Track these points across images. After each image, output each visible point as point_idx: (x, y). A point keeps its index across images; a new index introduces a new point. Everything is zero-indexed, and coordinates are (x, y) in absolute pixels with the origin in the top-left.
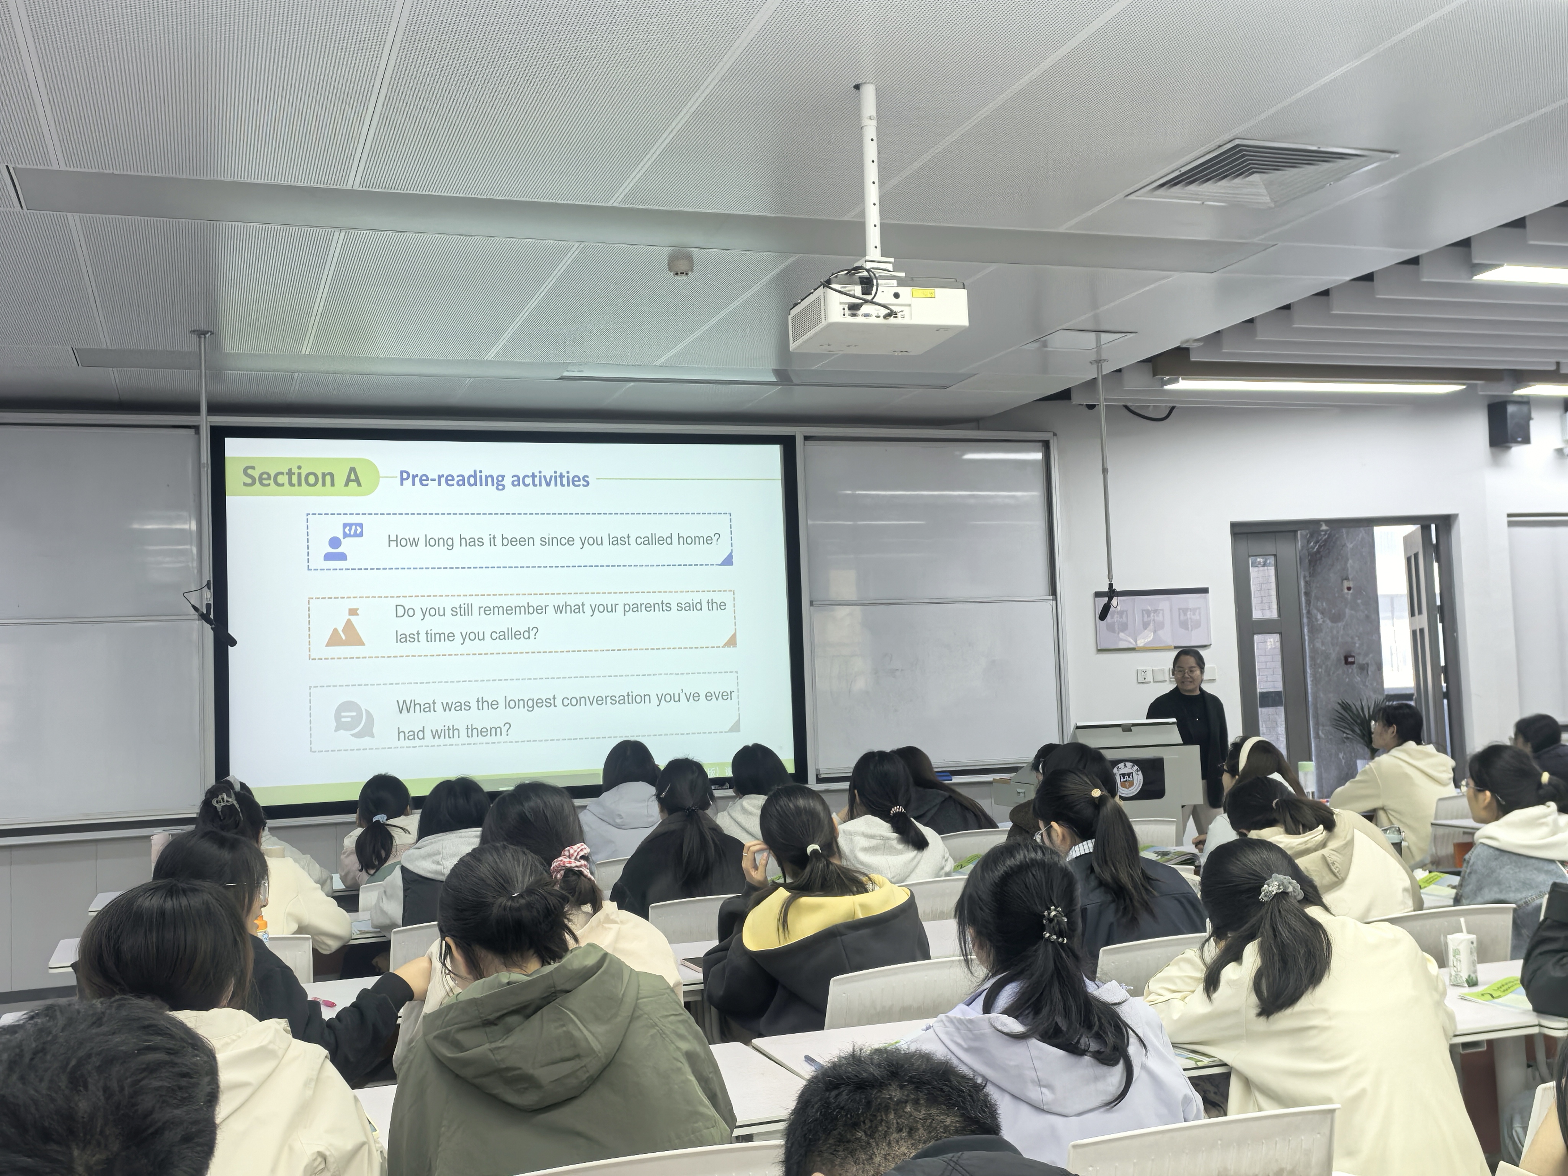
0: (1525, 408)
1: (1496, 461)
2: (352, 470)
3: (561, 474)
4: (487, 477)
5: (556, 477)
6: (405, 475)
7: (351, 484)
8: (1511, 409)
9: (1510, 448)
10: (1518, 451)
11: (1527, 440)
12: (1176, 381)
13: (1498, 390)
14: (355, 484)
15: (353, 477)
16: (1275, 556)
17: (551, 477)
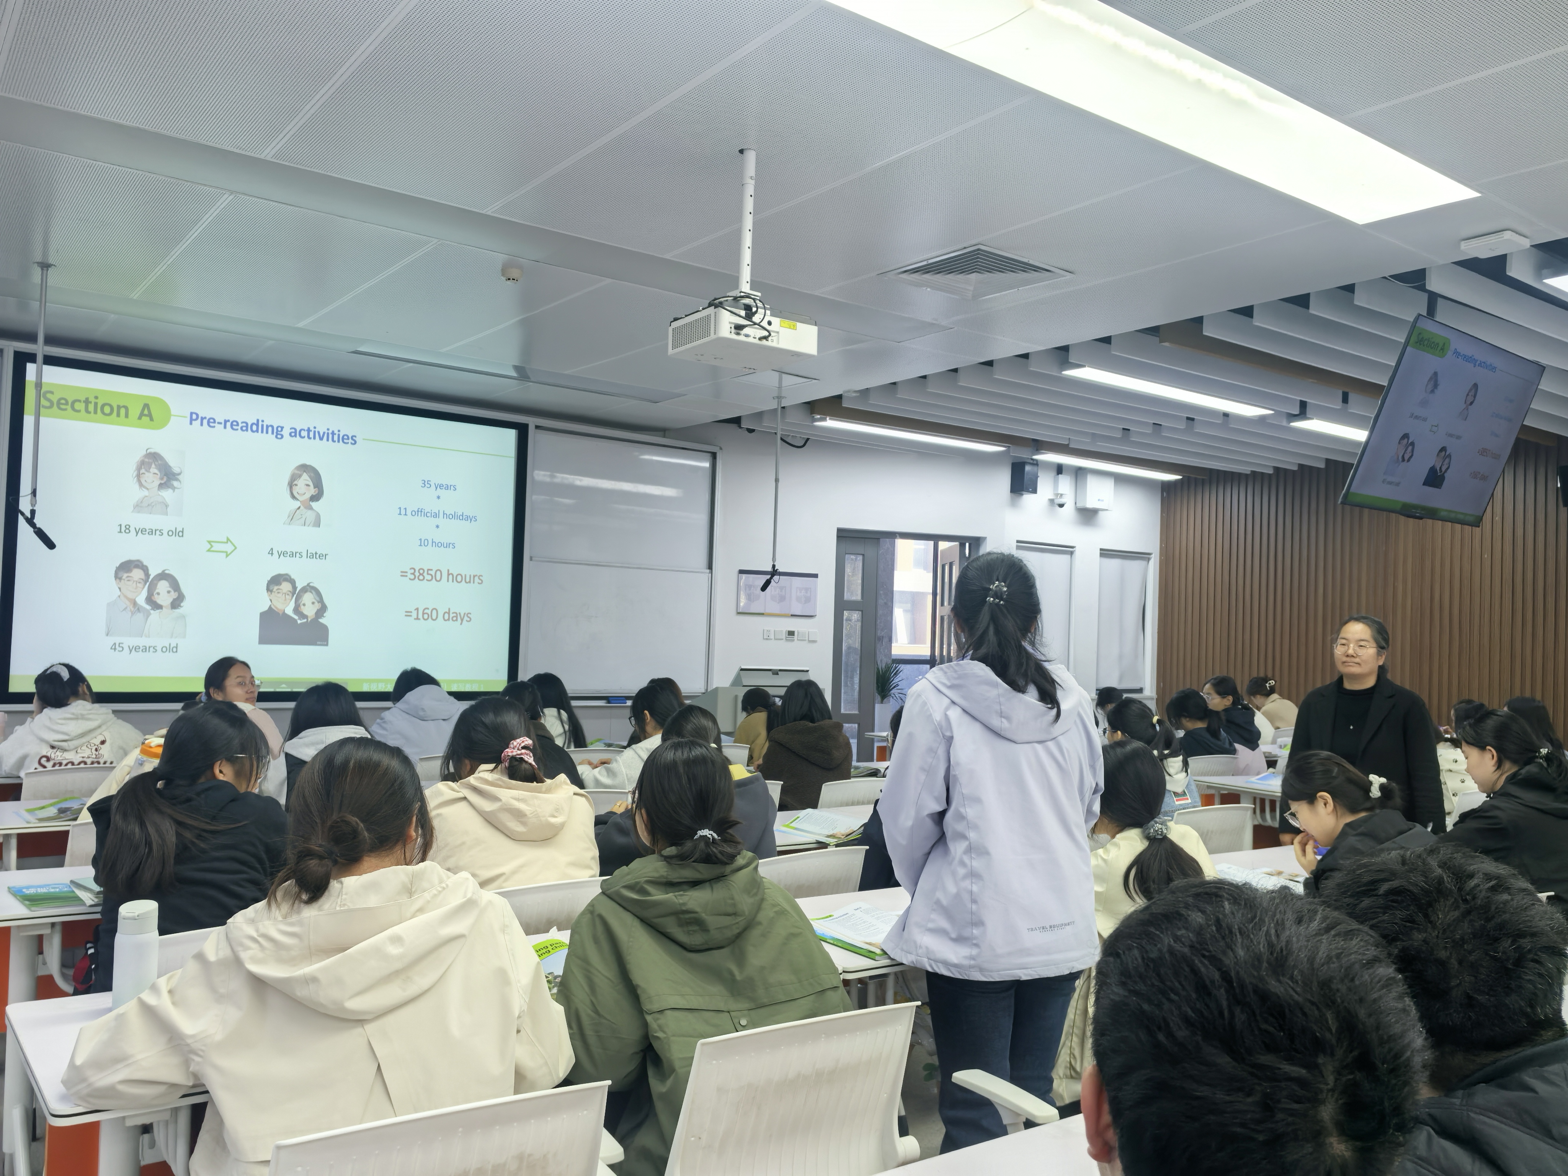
0: (1035, 468)
1: (1013, 504)
2: (146, 406)
3: (333, 432)
4: (267, 427)
5: (328, 434)
6: (194, 417)
7: (143, 418)
8: (1028, 468)
9: (1022, 495)
10: (1028, 498)
11: (1035, 491)
12: (824, 420)
13: (1022, 453)
14: (148, 419)
15: (146, 412)
16: (863, 555)
17: (324, 433)
